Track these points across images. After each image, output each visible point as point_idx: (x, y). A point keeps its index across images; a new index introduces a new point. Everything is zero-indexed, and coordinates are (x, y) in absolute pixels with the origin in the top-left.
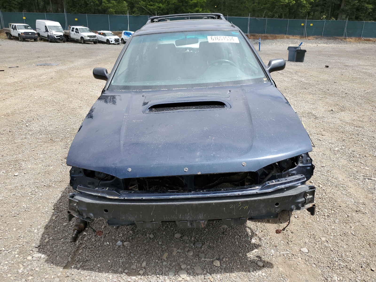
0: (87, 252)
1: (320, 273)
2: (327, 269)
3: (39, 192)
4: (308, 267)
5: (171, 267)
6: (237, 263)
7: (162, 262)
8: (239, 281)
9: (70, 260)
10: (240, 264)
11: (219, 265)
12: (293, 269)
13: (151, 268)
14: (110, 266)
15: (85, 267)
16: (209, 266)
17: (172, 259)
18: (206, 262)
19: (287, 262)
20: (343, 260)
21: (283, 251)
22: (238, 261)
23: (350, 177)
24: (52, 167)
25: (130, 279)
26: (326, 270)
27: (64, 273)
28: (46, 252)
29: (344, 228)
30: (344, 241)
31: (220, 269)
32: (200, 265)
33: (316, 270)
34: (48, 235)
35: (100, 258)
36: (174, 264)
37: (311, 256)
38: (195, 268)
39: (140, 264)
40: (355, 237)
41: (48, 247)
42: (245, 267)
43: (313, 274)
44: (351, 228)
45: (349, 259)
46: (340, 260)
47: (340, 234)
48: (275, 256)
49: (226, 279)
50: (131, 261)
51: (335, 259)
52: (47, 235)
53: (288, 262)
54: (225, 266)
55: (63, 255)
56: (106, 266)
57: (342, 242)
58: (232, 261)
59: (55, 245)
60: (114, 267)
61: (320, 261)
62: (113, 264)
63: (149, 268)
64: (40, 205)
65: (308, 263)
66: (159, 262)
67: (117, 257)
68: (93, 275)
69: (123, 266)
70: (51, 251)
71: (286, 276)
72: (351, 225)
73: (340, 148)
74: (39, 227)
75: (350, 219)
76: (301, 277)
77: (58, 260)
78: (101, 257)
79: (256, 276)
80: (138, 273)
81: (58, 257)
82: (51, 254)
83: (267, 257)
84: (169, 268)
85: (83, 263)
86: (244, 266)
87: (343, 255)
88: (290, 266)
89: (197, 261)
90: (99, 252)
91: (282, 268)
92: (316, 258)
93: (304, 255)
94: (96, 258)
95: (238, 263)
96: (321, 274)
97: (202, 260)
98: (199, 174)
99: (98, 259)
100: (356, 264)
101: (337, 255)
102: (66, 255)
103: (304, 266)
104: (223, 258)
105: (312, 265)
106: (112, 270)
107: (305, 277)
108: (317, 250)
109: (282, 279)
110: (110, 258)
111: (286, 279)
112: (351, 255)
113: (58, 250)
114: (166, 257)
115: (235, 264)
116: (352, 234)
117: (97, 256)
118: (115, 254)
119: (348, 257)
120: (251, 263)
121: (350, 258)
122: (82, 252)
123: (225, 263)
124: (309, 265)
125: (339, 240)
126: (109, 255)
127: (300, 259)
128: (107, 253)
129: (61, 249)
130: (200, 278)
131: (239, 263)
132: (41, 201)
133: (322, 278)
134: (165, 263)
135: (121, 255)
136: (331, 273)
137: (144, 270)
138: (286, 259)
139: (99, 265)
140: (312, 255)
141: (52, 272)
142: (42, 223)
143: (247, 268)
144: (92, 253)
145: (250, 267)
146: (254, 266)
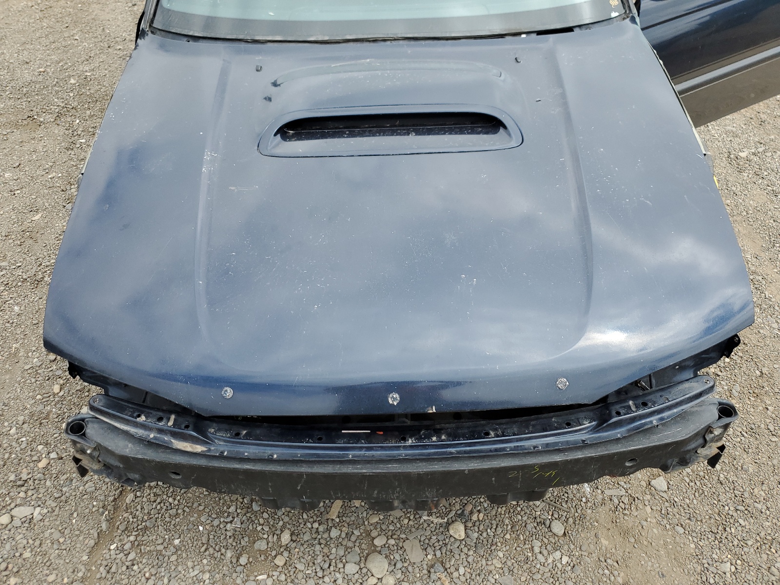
0: (145, 499)
1: (692, 551)
2: (708, 538)
3: (11, 301)
4: (665, 532)
5: (350, 544)
6: (505, 527)
7: (328, 530)
8: (507, 582)
9: (104, 526)
10: (511, 528)
11: (463, 536)
12: (633, 540)
13: (302, 549)
14: (203, 544)
15: (142, 547)
16: (439, 538)
17: (353, 518)
18: (432, 525)
19: (618, 521)
20: (746, 512)
21: (611, 486)
22: (507, 521)
23: (772, 250)
24: (40, 215)
25: (254, 580)
26: (707, 543)
27: (92, 566)
28: (43, 498)
29: (752, 410)
30: (750, 451)
31: (465, 546)
32: (419, 537)
33: (684, 544)
34: (47, 444)
35: (178, 520)
36: (357, 533)
37: (672, 501)
38: (407, 545)
39: (275, 537)
40: (774, 439)
41: (48, 483)
42: (522, 539)
43: (677, 555)
44: (766, 410)
45: (759, 506)
46: (738, 512)
47: (740, 430)
48: (593, 502)
49: (478, 577)
50: (255, 526)
51: (727, 508)
52: (42, 446)
53: (622, 519)
54: (476, 535)
55: (87, 510)
56: (195, 543)
57: (745, 456)
58: (494, 522)
59: (65, 477)
60: (214, 546)
61: (695, 514)
62: (211, 537)
63: (297, 550)
64: (18, 345)
65: (665, 521)
66: (321, 529)
67: (220, 514)
68: (163, 574)
69: (234, 544)
70: (56, 498)
71: (615, 564)
72: (768, 402)
73: (753, 151)
74: (21, 419)
75: (765, 384)
76: (650, 564)
77: (75, 527)
78: (181, 517)
79: (548, 564)
80: (272, 564)
81: (75, 515)
82: (58, 508)
83: (574, 506)
84: (347, 548)
85: (139, 534)
86: (521, 536)
87: (746, 495)
88: (625, 533)
89: (411, 523)
90: (175, 499)
91: (608, 538)
92: (685, 506)
93: (657, 497)
94: (168, 519)
95: (507, 525)
96: (694, 554)
97: (422, 521)
98: (431, 411)
99: (173, 522)
100: (774, 521)
101: (733, 495)
102: (94, 510)
103: (656, 532)
104: (471, 513)
105: (676, 527)
106: (209, 555)
107: (657, 565)
108: (688, 481)
109: (606, 571)
110: (203, 519)
111: (616, 573)
112: (764, 495)
113: (74, 494)
114: (336, 514)
115: (499, 530)
116: (768, 429)
117: (171, 512)
118: (213, 505)
119: (757, 501)
120: (536, 525)
121: (762, 503)
122: (133, 501)
123: (476, 528)
124: (668, 526)
125: (739, 448)
126: (201, 508)
127: (648, 509)
128: (196, 505)
129: (81, 488)
130: (418, 575)
131: (509, 527)
132: (19, 332)
133: (696, 565)
134: (334, 533)
135: (230, 510)
136: (718, 551)
137: (286, 554)
138: (617, 513)
139: (177, 542)
140: (676, 499)
141: (62, 562)
142: (29, 406)
143: (527, 542)
144: (159, 503)
145: (534, 537)
146: (542, 535)
